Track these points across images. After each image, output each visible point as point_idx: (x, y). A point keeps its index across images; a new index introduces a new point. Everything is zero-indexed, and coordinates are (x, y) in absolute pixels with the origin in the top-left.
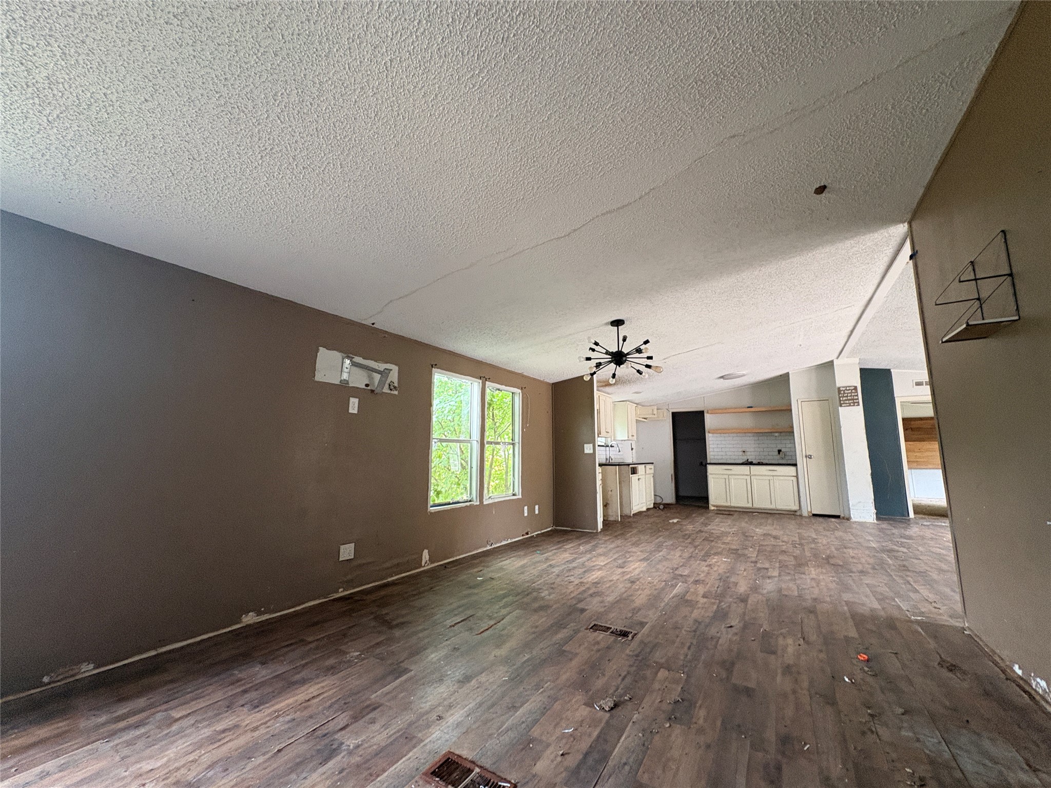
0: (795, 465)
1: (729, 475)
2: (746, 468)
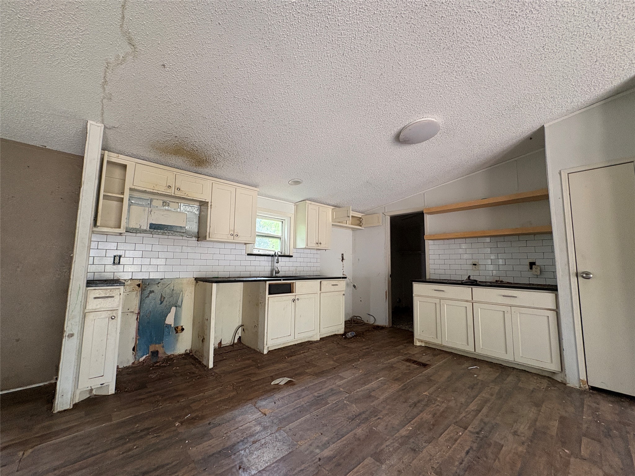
0: (553, 289)
1: (441, 299)
2: (465, 291)
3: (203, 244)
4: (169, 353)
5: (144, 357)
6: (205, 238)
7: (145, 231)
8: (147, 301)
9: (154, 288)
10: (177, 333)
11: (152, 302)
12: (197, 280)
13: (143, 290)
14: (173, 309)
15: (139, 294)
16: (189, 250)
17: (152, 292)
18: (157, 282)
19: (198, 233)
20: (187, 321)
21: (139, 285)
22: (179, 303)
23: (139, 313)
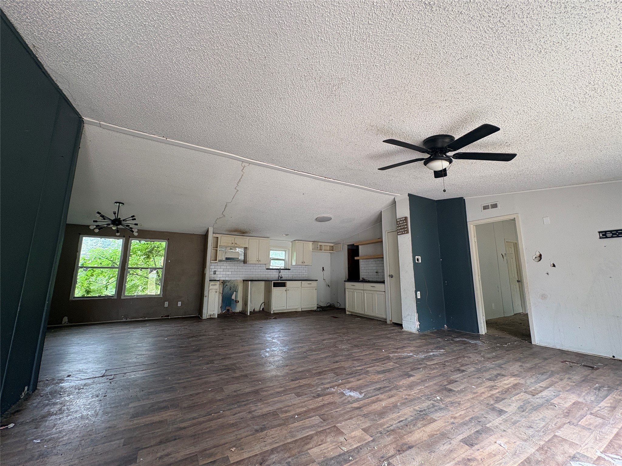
0: (384, 282)
1: (354, 289)
2: (361, 285)
3: (246, 265)
4: (233, 311)
5: (224, 311)
6: (246, 263)
7: (224, 261)
8: (225, 289)
9: (228, 284)
10: (236, 303)
11: (227, 289)
12: (244, 281)
13: (224, 284)
14: (235, 293)
15: (222, 285)
16: (240, 267)
17: (227, 285)
18: (229, 281)
19: (244, 260)
20: (240, 299)
21: (222, 282)
22: (237, 290)
23: (222, 294)
